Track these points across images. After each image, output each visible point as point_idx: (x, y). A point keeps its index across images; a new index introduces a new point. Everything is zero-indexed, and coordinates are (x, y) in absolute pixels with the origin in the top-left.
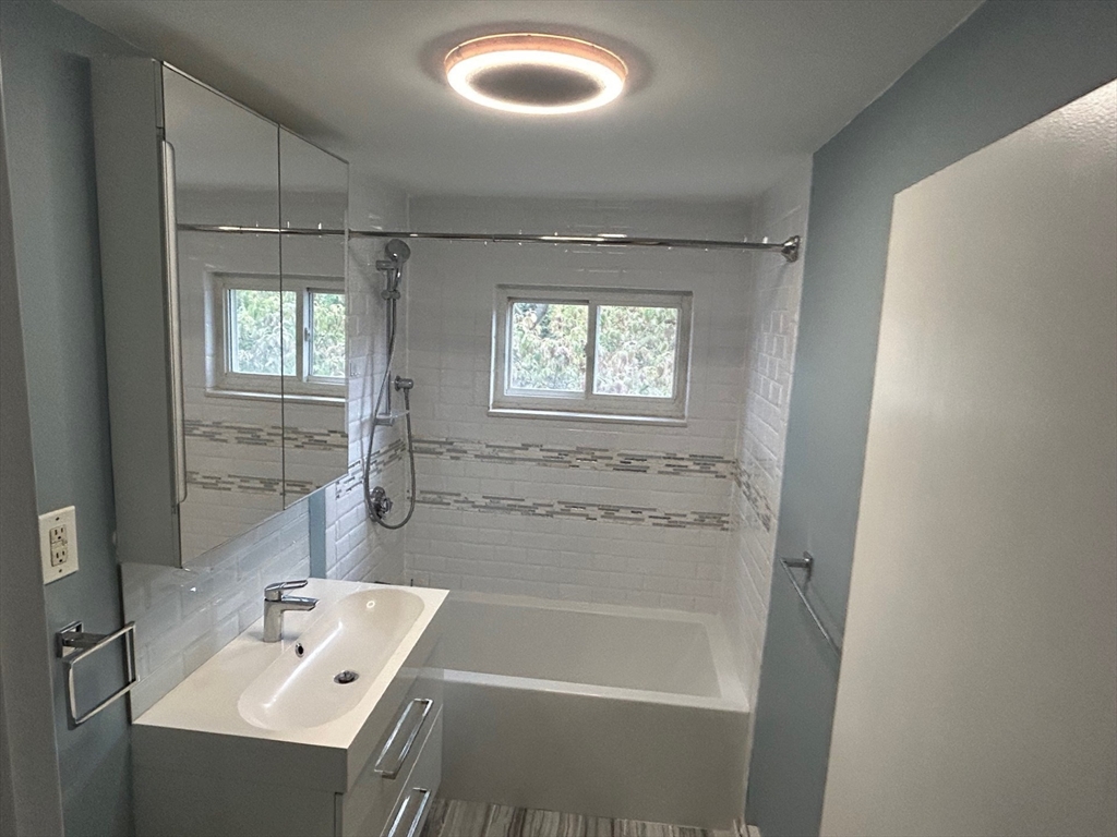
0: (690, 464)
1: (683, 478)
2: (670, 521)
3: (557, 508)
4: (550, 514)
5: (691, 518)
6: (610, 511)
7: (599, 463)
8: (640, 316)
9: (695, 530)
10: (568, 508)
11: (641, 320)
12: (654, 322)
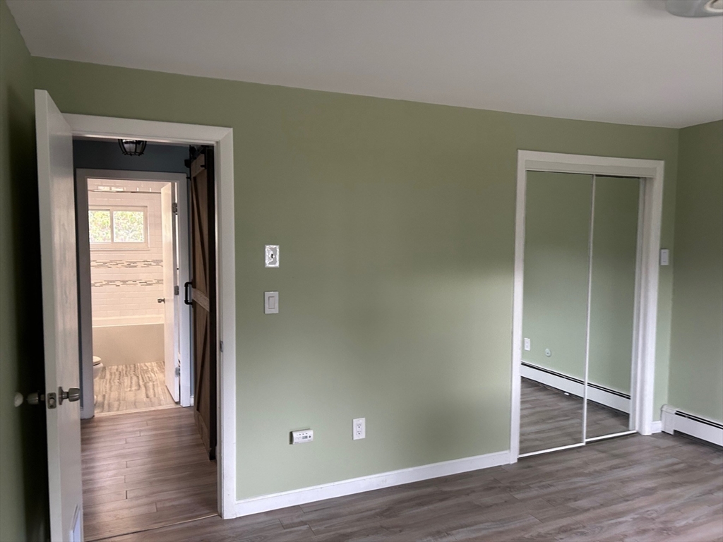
0: (152, 263)
1: (151, 268)
2: (147, 284)
3: (104, 283)
4: (101, 286)
5: (154, 282)
6: (124, 282)
7: (119, 265)
8: (128, 222)
9: (157, 285)
10: (109, 282)
11: (129, 224)
12: (136, 224)
